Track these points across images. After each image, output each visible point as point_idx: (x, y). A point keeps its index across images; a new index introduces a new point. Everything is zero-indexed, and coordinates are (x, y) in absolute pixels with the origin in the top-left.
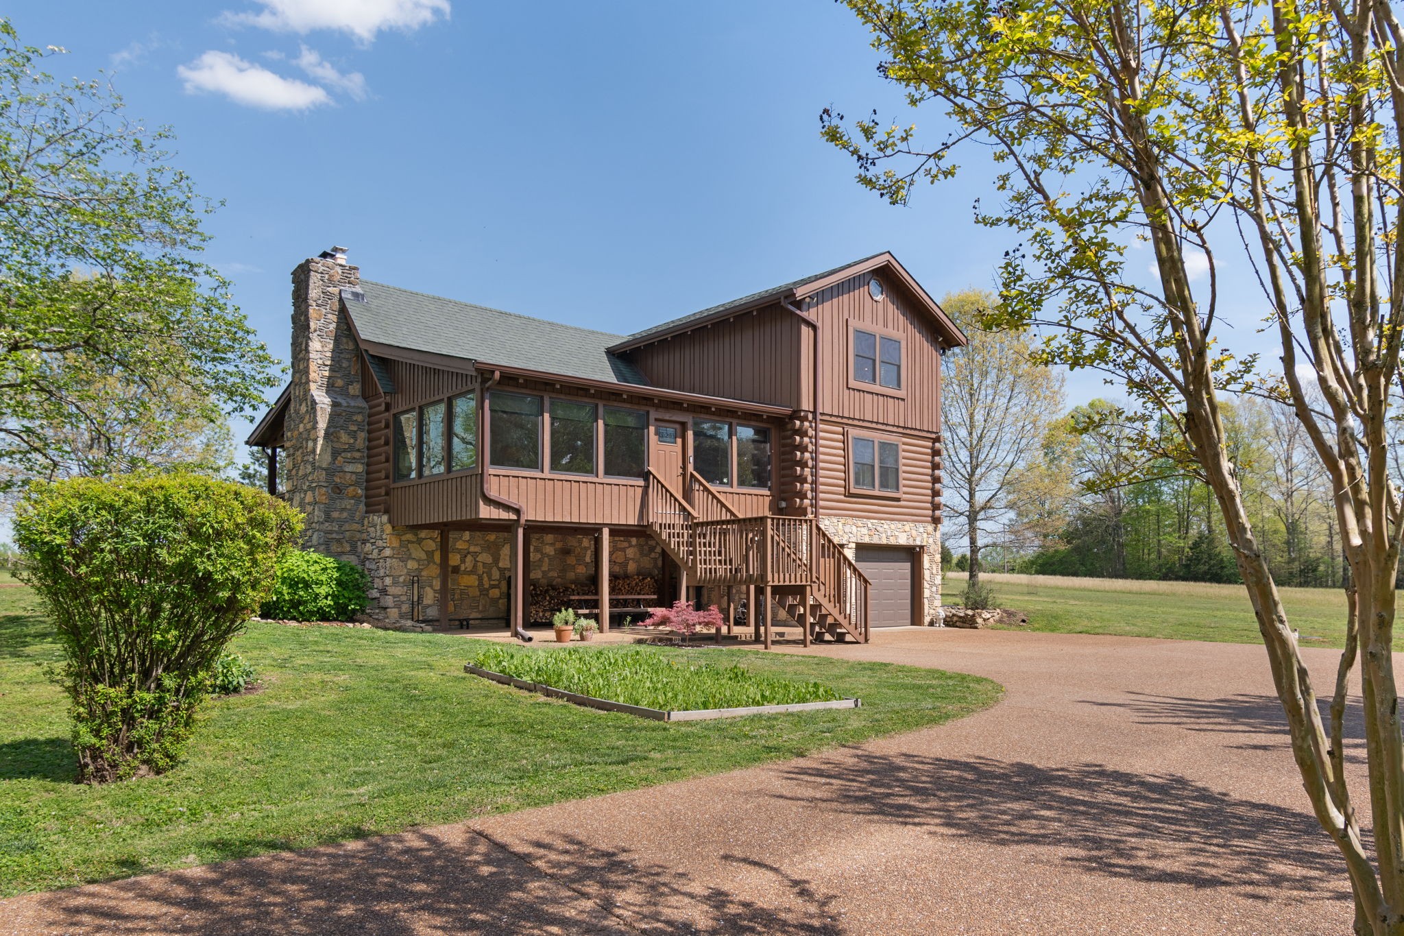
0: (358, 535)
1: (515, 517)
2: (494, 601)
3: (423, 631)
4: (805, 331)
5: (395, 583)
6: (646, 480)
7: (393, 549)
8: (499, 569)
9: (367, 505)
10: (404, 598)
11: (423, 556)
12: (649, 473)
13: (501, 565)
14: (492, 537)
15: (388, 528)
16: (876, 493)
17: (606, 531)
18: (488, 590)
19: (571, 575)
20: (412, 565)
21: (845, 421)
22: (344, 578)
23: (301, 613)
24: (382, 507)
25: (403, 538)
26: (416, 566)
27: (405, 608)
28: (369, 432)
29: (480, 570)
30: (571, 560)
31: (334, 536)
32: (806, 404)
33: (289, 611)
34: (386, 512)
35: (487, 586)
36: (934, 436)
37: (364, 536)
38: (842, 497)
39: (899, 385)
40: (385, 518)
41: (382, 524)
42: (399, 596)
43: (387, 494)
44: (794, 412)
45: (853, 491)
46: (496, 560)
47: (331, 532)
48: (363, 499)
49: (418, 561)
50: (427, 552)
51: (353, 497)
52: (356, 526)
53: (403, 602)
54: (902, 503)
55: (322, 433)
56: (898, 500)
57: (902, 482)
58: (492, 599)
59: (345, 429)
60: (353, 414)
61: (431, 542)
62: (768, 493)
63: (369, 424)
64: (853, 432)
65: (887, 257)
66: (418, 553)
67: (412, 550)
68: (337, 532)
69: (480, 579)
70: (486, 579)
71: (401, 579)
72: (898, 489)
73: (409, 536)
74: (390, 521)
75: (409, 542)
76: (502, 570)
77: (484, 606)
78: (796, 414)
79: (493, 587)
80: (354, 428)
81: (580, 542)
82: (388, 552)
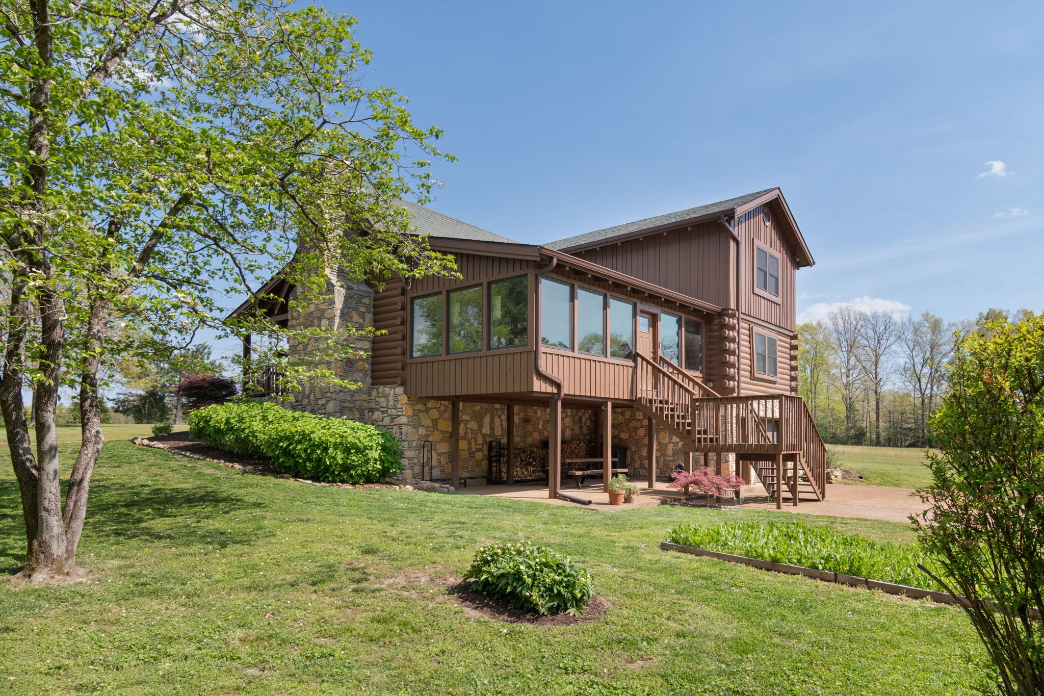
0: (366, 404)
1: (555, 391)
2: (479, 462)
3: (449, 492)
4: (732, 244)
5: (410, 447)
6: (635, 361)
7: (408, 417)
8: (482, 434)
9: (372, 378)
10: (416, 461)
11: (430, 423)
12: (638, 355)
13: (484, 432)
14: (478, 407)
15: (404, 399)
16: (766, 377)
17: (610, 404)
18: (474, 453)
19: (529, 440)
20: (422, 431)
21: (751, 319)
22: (388, 444)
23: (351, 476)
24: (399, 380)
25: (416, 407)
26: (425, 433)
27: (417, 469)
28: (375, 314)
29: (470, 436)
30: (530, 428)
31: (347, 404)
32: (733, 305)
33: (339, 474)
34: (403, 384)
35: (474, 450)
36: (791, 334)
37: (373, 405)
38: (748, 380)
39: (777, 293)
40: (400, 390)
41: (396, 395)
42: (412, 459)
43: (403, 368)
44: (723, 310)
45: (756, 375)
46: (480, 427)
47: (344, 401)
48: (369, 373)
49: (426, 428)
50: (433, 420)
51: (361, 371)
52: (365, 397)
53: (415, 464)
54: (777, 386)
55: (338, 313)
56: (774, 383)
57: (779, 370)
58: (477, 461)
59: (356, 310)
60: (363, 297)
61: (435, 411)
62: (700, 375)
63: (374, 307)
64: (756, 329)
65: (777, 192)
66: (427, 422)
67: (422, 419)
68: (349, 402)
69: (469, 444)
70: (473, 443)
71: (414, 444)
72: (775, 374)
73: (420, 406)
74: (405, 392)
75: (421, 411)
76: (484, 436)
77: (472, 467)
78: (724, 313)
79: (478, 450)
80: (363, 309)
81: (535, 412)
82: (404, 420)
